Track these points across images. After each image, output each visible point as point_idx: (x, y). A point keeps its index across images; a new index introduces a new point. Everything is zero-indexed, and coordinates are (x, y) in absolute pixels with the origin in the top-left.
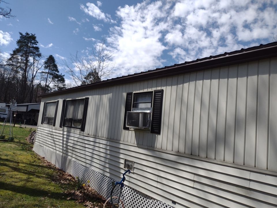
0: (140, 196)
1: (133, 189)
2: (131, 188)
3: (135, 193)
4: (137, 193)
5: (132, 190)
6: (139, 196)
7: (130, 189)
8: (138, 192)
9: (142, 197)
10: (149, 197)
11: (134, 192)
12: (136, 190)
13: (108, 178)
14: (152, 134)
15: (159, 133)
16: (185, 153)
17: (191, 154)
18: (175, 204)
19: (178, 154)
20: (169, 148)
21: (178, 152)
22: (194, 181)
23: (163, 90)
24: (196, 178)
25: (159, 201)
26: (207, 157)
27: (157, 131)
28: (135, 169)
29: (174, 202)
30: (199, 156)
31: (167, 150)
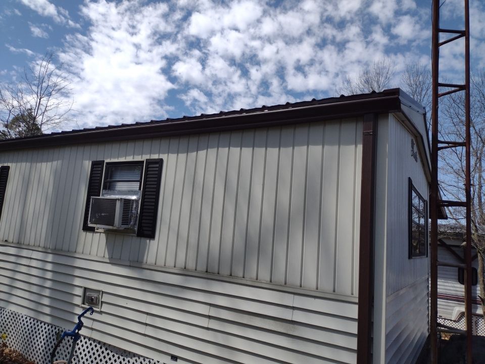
0: (113, 353)
1: (99, 342)
2: (94, 341)
3: (103, 349)
4: (106, 349)
5: (98, 345)
6: (111, 354)
7: (92, 343)
8: (108, 347)
9: (115, 355)
10: (130, 352)
11: (101, 348)
12: (105, 344)
13: (48, 326)
14: (139, 238)
15: (152, 236)
16: (196, 270)
17: (207, 272)
18: (176, 360)
19: (185, 273)
20: (170, 262)
21: (185, 268)
22: (209, 317)
23: (161, 161)
24: (213, 312)
25: (147, 358)
26: (231, 275)
27: (150, 233)
28: (104, 305)
29: (175, 358)
30: (218, 273)
31: (165, 265)
